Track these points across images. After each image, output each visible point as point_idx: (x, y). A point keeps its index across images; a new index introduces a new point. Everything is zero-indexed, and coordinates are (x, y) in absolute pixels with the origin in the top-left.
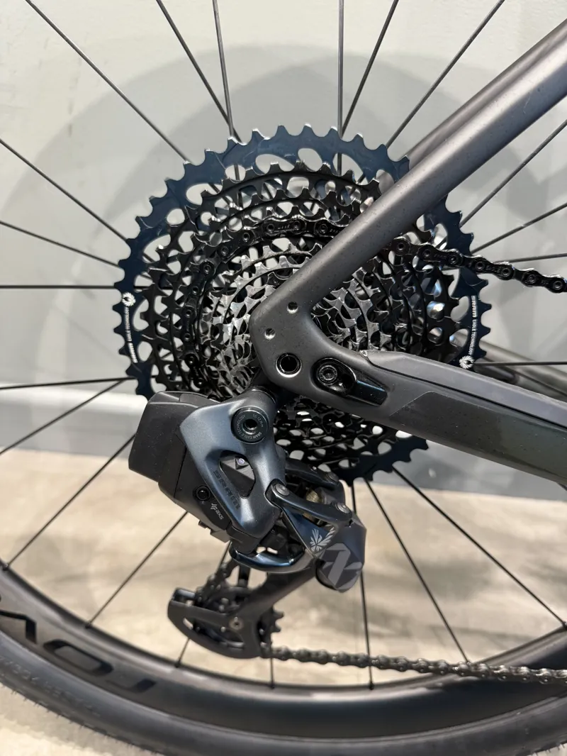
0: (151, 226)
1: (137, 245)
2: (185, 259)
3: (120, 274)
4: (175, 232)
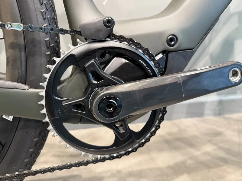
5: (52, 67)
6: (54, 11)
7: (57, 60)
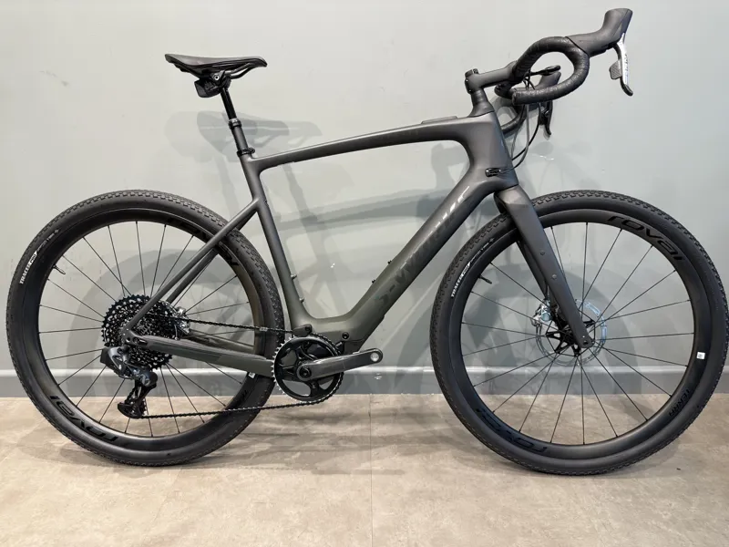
0: (109, 314)
1: (106, 318)
2: (115, 320)
3: (102, 324)
4: (114, 315)
5: (279, 348)
6: (283, 318)
7: (282, 345)
